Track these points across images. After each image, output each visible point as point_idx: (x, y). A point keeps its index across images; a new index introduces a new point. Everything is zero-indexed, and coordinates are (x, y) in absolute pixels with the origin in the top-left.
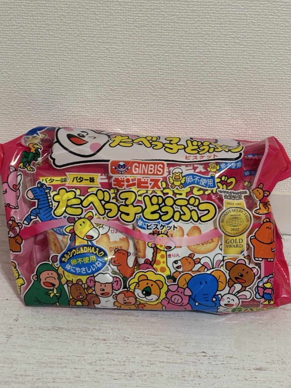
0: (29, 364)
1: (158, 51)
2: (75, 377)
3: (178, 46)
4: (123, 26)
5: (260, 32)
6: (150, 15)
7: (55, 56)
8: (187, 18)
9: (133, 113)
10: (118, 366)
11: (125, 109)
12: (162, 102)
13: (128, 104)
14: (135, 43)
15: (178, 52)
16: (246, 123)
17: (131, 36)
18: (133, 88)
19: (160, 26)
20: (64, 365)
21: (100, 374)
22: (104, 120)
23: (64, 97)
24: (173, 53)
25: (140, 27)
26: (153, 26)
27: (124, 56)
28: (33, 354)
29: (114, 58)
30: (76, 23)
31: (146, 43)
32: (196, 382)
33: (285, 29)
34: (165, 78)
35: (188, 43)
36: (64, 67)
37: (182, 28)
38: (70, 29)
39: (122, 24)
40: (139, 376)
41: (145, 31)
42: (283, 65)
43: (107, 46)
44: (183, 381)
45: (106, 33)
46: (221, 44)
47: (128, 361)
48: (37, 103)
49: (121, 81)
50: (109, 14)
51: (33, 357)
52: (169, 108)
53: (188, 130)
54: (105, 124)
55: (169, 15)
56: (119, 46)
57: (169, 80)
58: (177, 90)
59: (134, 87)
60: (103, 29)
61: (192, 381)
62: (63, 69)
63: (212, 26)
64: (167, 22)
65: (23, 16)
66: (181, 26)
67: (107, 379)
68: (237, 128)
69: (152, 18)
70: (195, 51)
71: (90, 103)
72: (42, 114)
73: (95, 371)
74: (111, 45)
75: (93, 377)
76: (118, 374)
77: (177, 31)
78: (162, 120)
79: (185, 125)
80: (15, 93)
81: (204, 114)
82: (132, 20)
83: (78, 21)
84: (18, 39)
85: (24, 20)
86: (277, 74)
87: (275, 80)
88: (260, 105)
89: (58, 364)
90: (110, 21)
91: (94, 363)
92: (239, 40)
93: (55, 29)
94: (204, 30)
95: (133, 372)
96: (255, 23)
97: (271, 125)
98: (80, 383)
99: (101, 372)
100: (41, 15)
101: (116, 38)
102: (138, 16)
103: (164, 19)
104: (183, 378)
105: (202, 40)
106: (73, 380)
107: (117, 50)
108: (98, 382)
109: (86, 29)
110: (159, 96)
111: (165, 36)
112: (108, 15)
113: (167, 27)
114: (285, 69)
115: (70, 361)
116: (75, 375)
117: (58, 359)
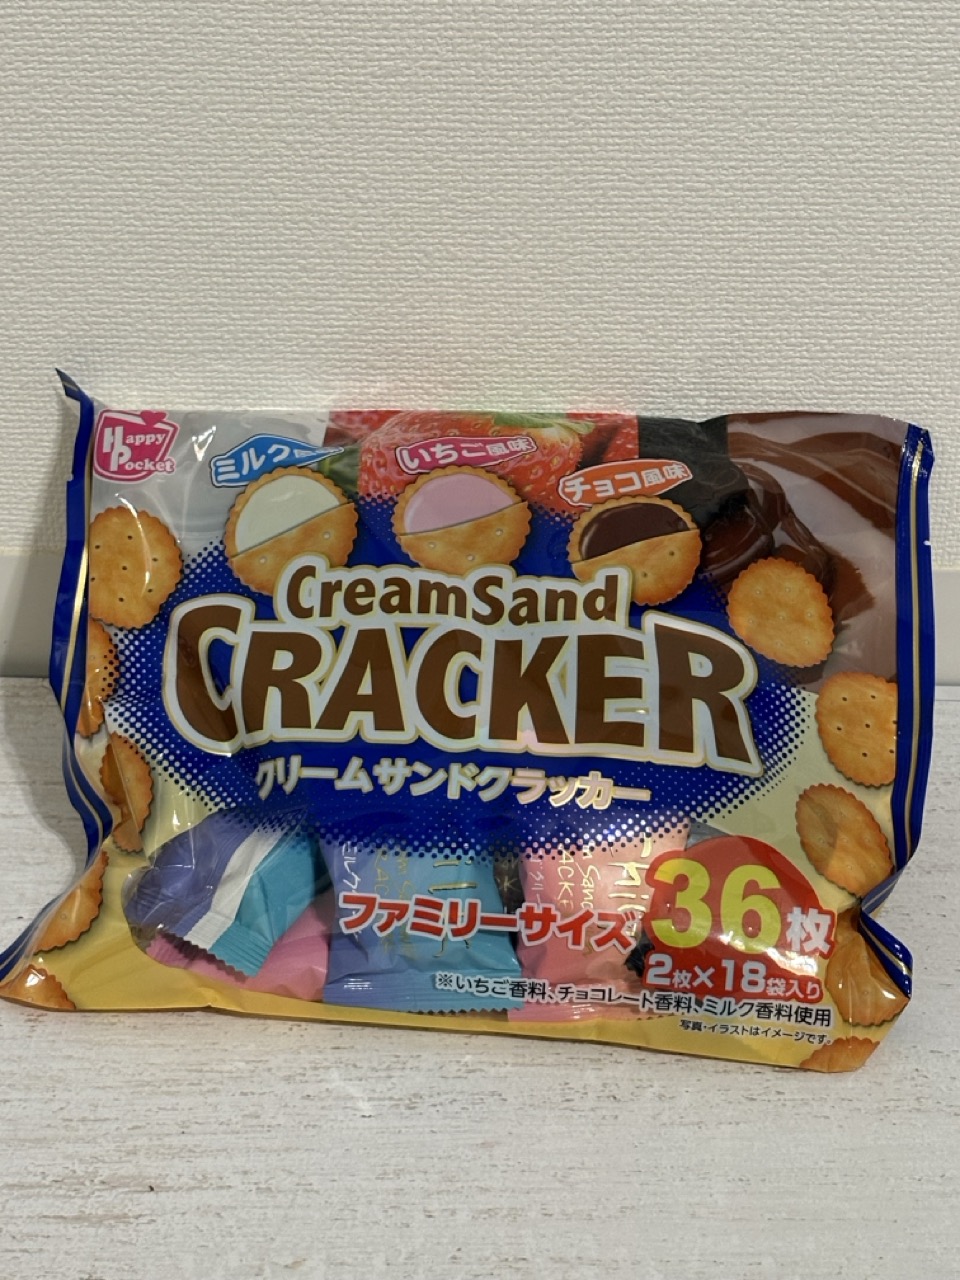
0: (104, 1088)
1: (437, 148)
2: (245, 1116)
3: (498, 130)
4: (335, 75)
5: (730, 80)
6: (413, 41)
7: (135, 172)
8: (519, 45)
9: (370, 338)
10: (373, 1081)
11: (344, 326)
12: (453, 300)
13: (353, 309)
14: (372, 124)
15: (496, 148)
16: (700, 354)
17: (358, 105)
18: (369, 262)
19: (443, 72)
20: (210, 1086)
21: (320, 1104)
22: (282, 362)
23: (164, 297)
24: (483, 152)
25: (386, 77)
26: (421, 72)
27: (338, 165)
28: (114, 1062)
29: (309, 172)
30: (195, 71)
31: (403, 125)
32: (604, 1112)
33: (802, 70)
34: (460, 228)
35: (523, 119)
36: (162, 206)
37: (505, 77)
38: (178, 91)
39: (333, 71)
40: (435, 1105)
41: (399, 87)
42: (800, 176)
43: (290, 138)
44: (568, 1113)
45: (284, 96)
46: (620, 122)
47: (400, 1066)
48: (83, 317)
49: (332, 241)
50: (292, 40)
51: (114, 1069)
52: (474, 319)
53: (530, 383)
54: (285, 373)
55: (467, 38)
56: (322, 135)
57: (470, 231)
58: (496, 263)
59: (370, 258)
60: (275, 85)
61: (593, 1110)
62: (160, 209)
63: (592, 69)
64: (463, 60)
65: (39, 54)
66: (504, 69)
67: (340, 1118)
68: (674, 371)
69: (420, 48)
70: (547, 142)
71: (240, 312)
72: (98, 350)
73: (303, 1098)
74: (301, 134)
75: (298, 1115)
76: (372, 1103)
77: (491, 85)
78: (453, 355)
79: (524, 369)
80: (17, 289)
81: (577, 332)
82: (361, 56)
83: (202, 64)
84: (25, 123)
85: (44, 66)
86: (785, 204)
87: (779, 223)
88: (740, 299)
89: (192, 1084)
90: (295, 63)
91: (298, 1078)
92: (671, 105)
93: (136, 90)
94: (569, 79)
95: (415, 1095)
96: (714, 54)
97: (772, 358)
98: (261, 1132)
99: (322, 1099)
100: (93, 50)
101: (314, 111)
102: (378, 45)
103: (453, 52)
104: (566, 1104)
105: (565, 111)
106: (239, 1127)
107: (317, 148)
108: (314, 1126)
109: (227, 88)
110: (445, 283)
111: (457, 102)
112: (289, 44)
113: (463, 75)
114: (805, 188)
115: (226, 1075)
116: (246, 1112)
117: (190, 1071)
